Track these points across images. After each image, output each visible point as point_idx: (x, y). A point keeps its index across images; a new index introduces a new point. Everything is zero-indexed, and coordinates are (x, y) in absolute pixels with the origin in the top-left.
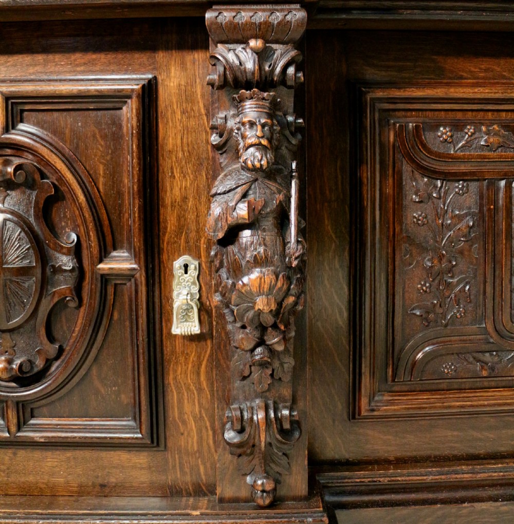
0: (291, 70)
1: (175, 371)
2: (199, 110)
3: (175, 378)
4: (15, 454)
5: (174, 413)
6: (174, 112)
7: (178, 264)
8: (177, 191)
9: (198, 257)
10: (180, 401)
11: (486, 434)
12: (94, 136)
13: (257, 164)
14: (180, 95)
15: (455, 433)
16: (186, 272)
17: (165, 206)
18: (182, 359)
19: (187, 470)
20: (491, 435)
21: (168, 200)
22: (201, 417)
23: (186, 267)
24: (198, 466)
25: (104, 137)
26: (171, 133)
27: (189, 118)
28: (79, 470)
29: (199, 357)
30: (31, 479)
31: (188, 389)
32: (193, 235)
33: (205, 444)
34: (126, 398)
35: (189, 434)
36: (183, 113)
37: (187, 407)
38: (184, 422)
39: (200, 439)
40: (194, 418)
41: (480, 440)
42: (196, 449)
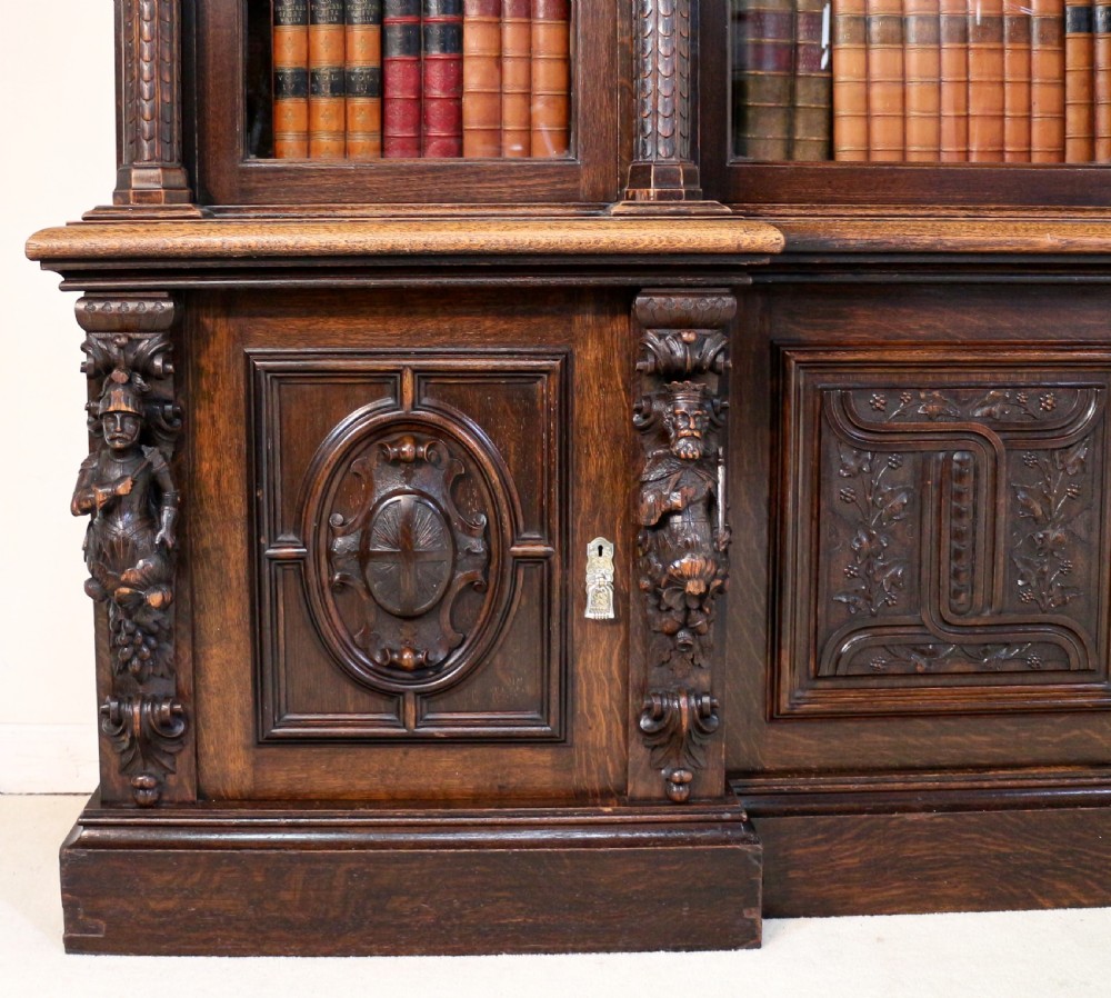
0: (720, 358)
1: (585, 660)
2: (617, 385)
3: (585, 668)
4: (406, 754)
5: (582, 706)
6: (590, 387)
7: (593, 546)
8: (592, 470)
9: (612, 539)
10: (590, 694)
11: (922, 740)
12: (505, 411)
13: (691, 456)
14: (597, 368)
15: (887, 739)
16: (600, 554)
17: (579, 485)
18: (593, 646)
19: (594, 768)
20: (928, 742)
21: (583, 480)
22: (611, 711)
23: (600, 548)
24: (605, 763)
25: (516, 413)
26: (588, 408)
27: (606, 393)
28: (476, 771)
29: (611, 645)
30: (423, 781)
31: (599, 680)
32: (608, 515)
33: (614, 739)
34: (531, 689)
35: (597, 728)
36: (600, 387)
37: (597, 699)
38: (593, 715)
39: (610, 732)
40: (604, 710)
41: (915, 747)
42: (604, 744)
